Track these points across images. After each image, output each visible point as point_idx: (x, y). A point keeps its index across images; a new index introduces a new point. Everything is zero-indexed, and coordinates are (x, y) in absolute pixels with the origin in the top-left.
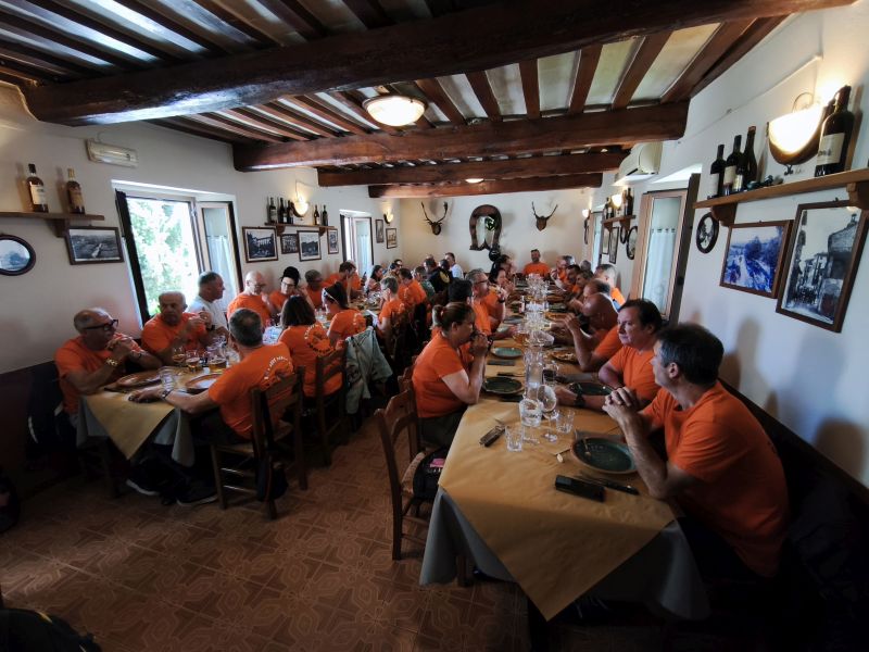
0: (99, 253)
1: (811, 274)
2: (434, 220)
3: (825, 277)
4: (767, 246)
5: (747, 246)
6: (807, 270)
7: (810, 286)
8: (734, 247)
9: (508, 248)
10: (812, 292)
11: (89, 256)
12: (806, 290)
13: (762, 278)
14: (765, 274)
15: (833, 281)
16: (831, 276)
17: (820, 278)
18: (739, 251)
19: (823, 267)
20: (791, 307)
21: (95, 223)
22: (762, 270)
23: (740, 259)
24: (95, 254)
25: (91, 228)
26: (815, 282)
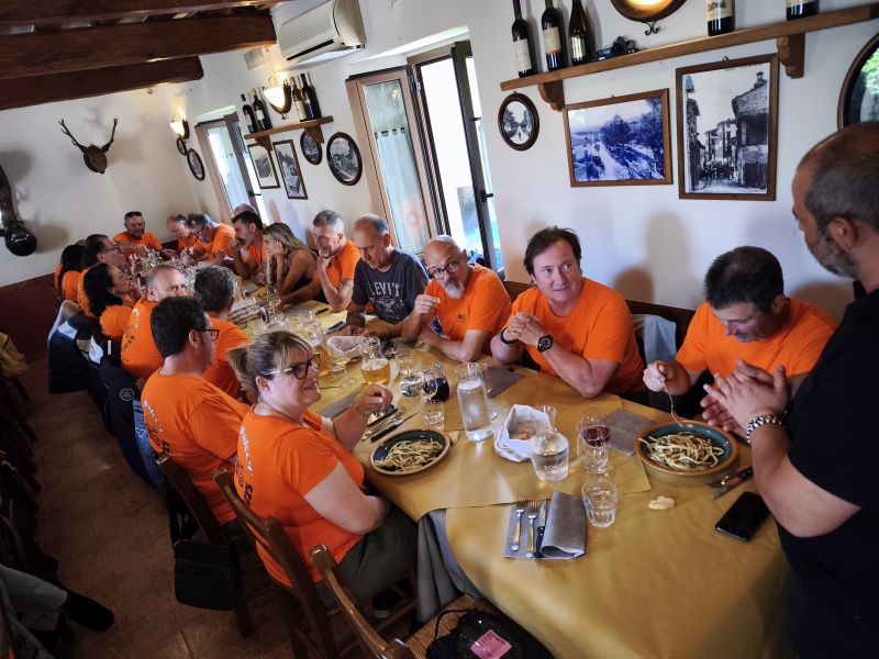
1: (719, 146)
3: (740, 146)
4: (638, 125)
5: (604, 130)
6: (712, 143)
7: (720, 159)
8: (580, 134)
10: (727, 165)
12: (718, 166)
13: (644, 165)
14: (646, 158)
15: (753, 149)
16: (748, 144)
17: (733, 148)
18: (592, 137)
19: (733, 135)
20: (701, 188)
22: (639, 154)
23: (597, 148)
26: (727, 153)
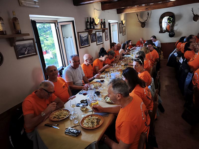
0: (28, 52)
2: (142, 21)
9: (178, 31)
11: (24, 54)
21: (25, 37)
24: (26, 53)
25: (24, 40)
